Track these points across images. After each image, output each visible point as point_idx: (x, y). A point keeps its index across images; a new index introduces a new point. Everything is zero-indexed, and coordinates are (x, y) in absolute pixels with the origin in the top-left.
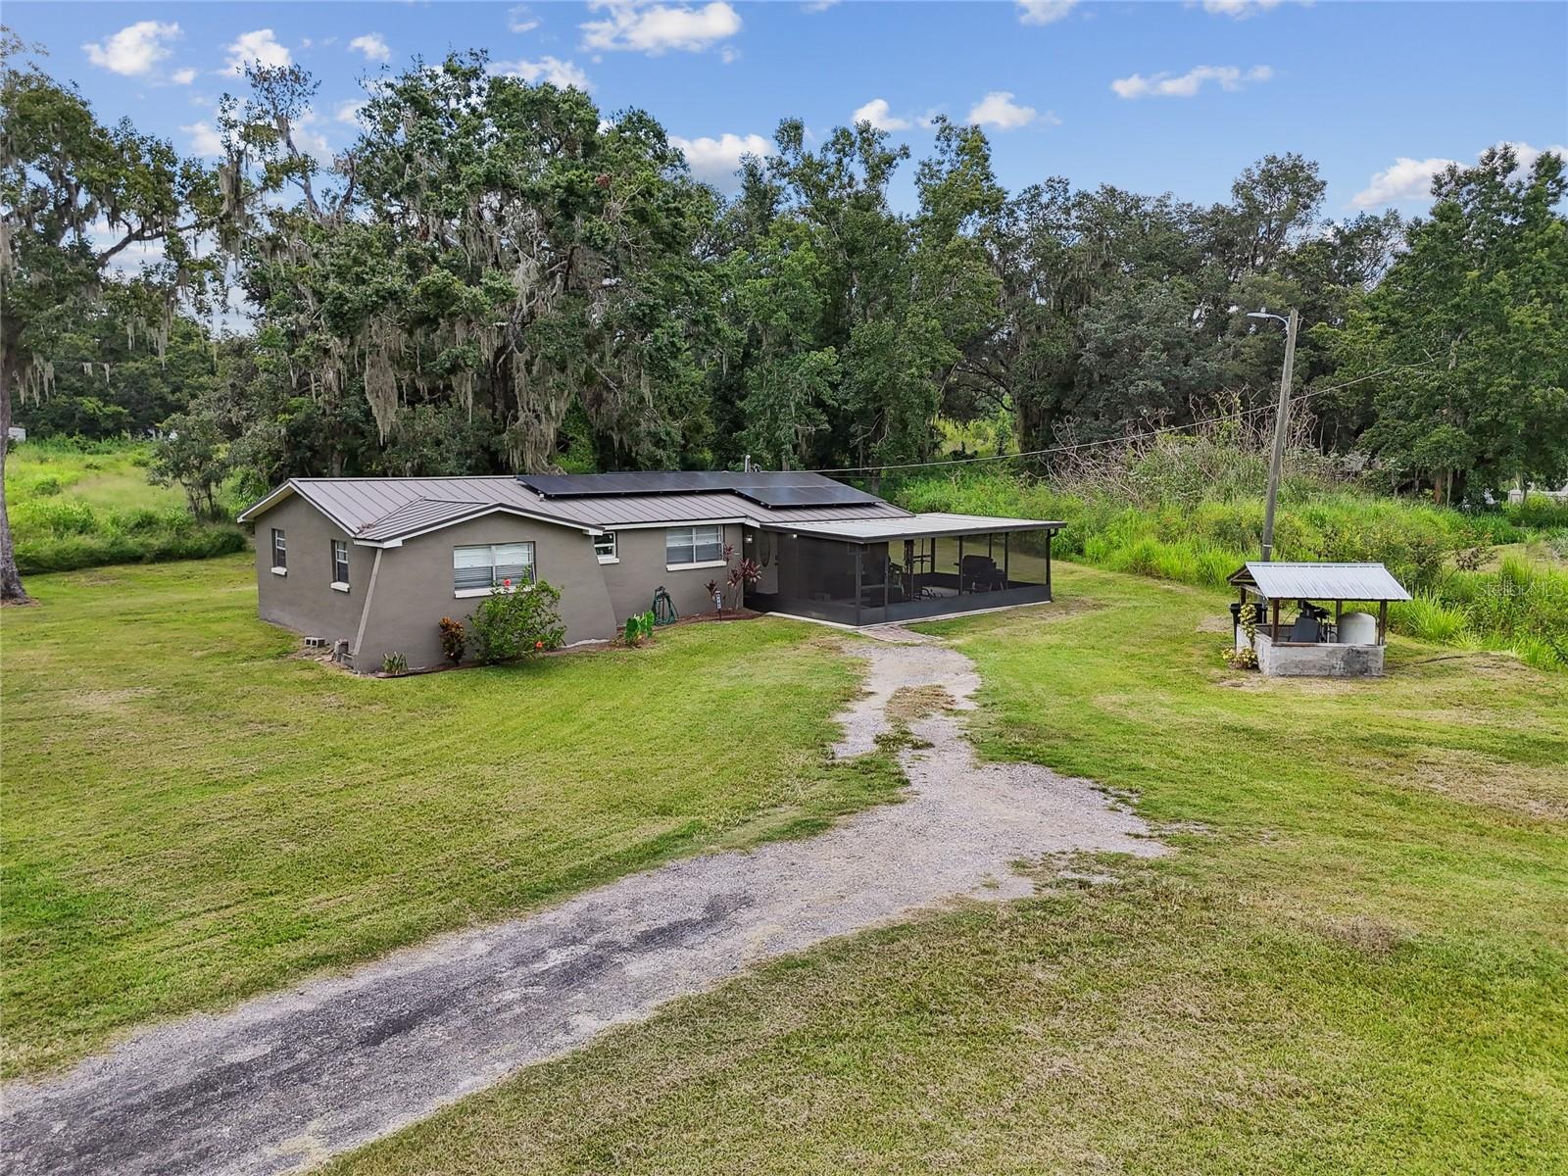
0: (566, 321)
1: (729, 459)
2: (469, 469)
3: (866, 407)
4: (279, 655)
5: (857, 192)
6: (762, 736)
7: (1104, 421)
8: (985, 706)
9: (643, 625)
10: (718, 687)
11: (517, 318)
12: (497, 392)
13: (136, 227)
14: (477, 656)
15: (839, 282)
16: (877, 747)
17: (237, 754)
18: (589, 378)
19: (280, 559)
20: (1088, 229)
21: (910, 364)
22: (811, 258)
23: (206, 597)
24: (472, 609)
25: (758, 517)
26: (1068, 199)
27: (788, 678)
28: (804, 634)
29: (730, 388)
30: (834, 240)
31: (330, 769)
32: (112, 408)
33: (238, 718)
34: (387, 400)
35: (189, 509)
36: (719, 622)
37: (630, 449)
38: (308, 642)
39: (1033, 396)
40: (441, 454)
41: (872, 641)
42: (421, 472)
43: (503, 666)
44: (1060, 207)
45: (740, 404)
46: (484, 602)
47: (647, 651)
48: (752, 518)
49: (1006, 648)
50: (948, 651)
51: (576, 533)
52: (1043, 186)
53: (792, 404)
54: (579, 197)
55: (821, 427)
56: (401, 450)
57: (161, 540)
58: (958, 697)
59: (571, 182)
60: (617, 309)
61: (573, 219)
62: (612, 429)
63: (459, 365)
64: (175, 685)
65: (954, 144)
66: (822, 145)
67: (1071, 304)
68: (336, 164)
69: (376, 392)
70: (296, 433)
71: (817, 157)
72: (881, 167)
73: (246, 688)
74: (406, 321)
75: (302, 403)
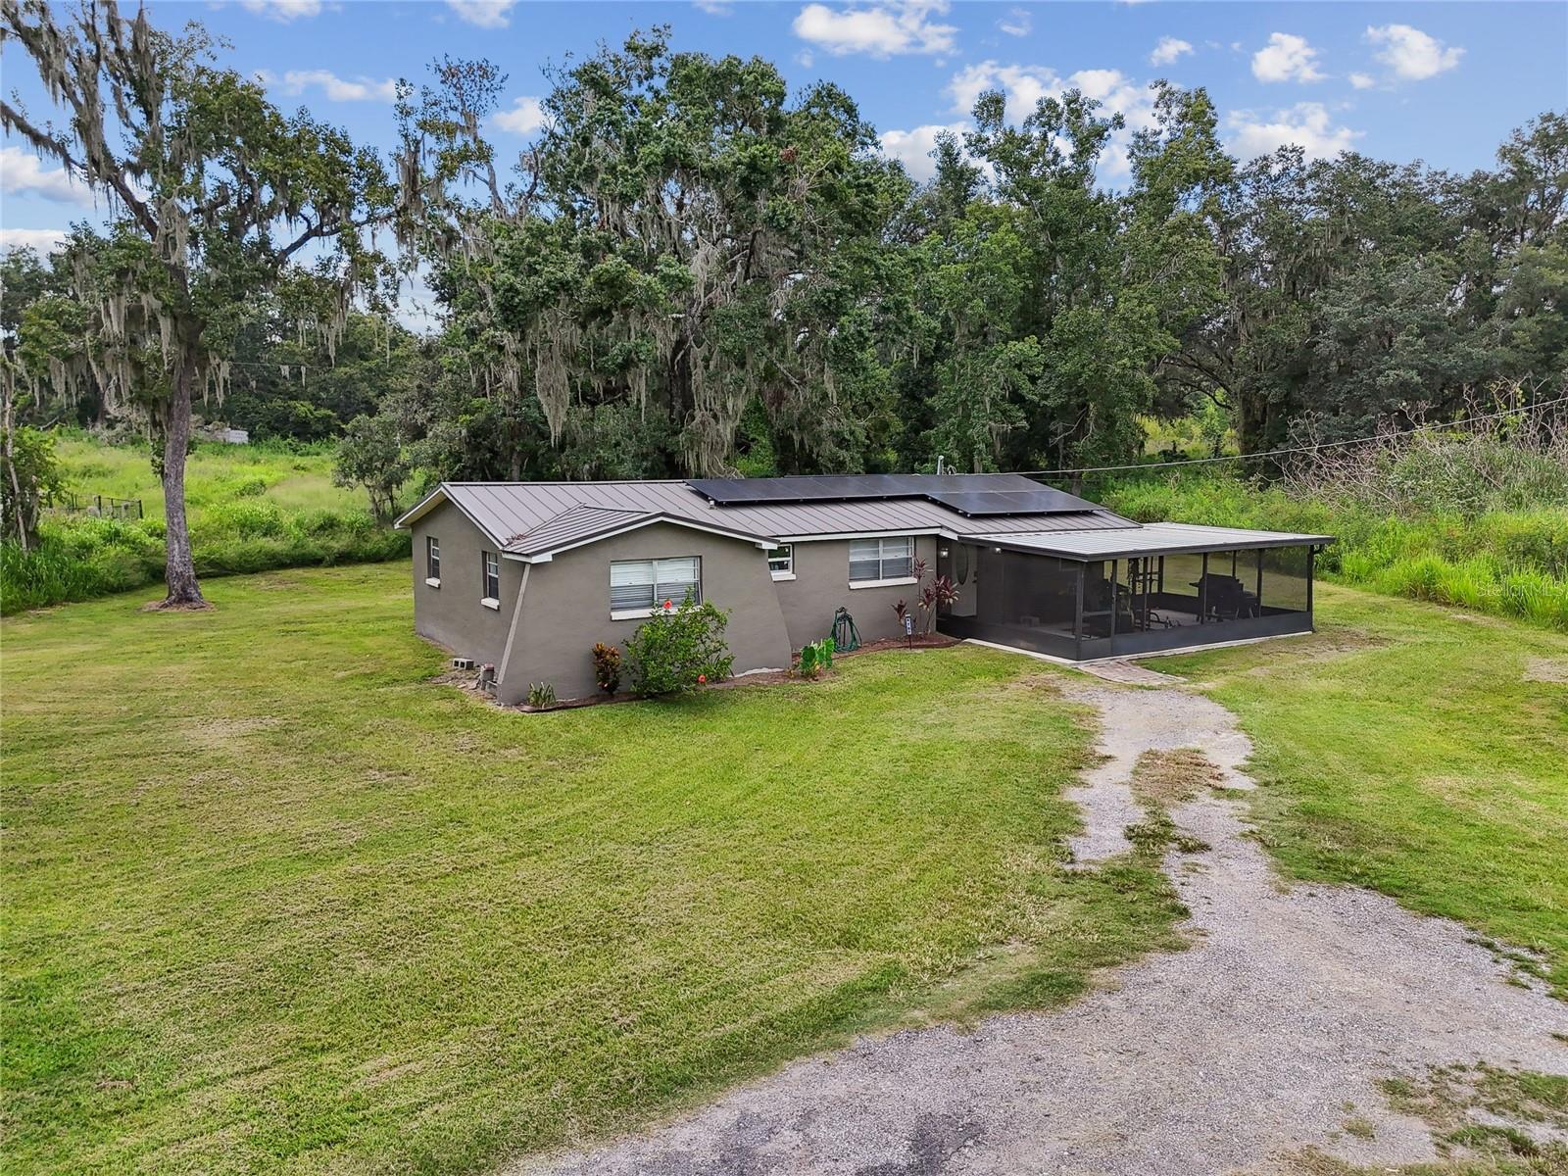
0: (746, 311)
1: (915, 460)
2: (645, 471)
3: (1068, 402)
4: (424, 679)
5: (1063, 169)
6: (972, 819)
7: (1345, 417)
8: (1267, 784)
9: (821, 655)
10: (912, 740)
11: (696, 310)
12: (674, 391)
13: (315, 223)
14: (633, 688)
15: (1040, 267)
16: (1129, 847)
17: (341, 813)
18: (769, 374)
19: (434, 570)
20: (1329, 202)
21: (1121, 354)
22: (1012, 240)
23: (373, 605)
24: (627, 633)
25: (956, 527)
26: (1303, 169)
27: (998, 731)
28: (1011, 670)
29: (918, 384)
30: (1037, 221)
31: (442, 841)
32: (323, 412)
33: (357, 762)
34: (558, 398)
35: (372, 511)
36: (908, 651)
37: (811, 451)
38: (457, 663)
39: (1259, 389)
40: (618, 456)
41: (1099, 681)
42: (599, 475)
43: (663, 701)
44: (1293, 179)
45: (929, 401)
46: (641, 627)
47: (828, 685)
48: (949, 529)
49: (1272, 696)
50: (1199, 700)
51: (748, 546)
52: (1274, 156)
53: (987, 399)
54: (762, 173)
55: (1018, 425)
56: (580, 451)
57: (341, 543)
58: (1225, 769)
59: (754, 157)
60: (801, 297)
61: (755, 198)
62: (793, 428)
63: (632, 360)
64: (306, 714)
65: (1175, 111)
66: (1024, 118)
67: (1306, 286)
68: (522, 160)
69: (547, 390)
70: (477, 434)
71: (1019, 133)
72: (1090, 140)
73: (377, 721)
74: (579, 314)
75: (483, 404)
